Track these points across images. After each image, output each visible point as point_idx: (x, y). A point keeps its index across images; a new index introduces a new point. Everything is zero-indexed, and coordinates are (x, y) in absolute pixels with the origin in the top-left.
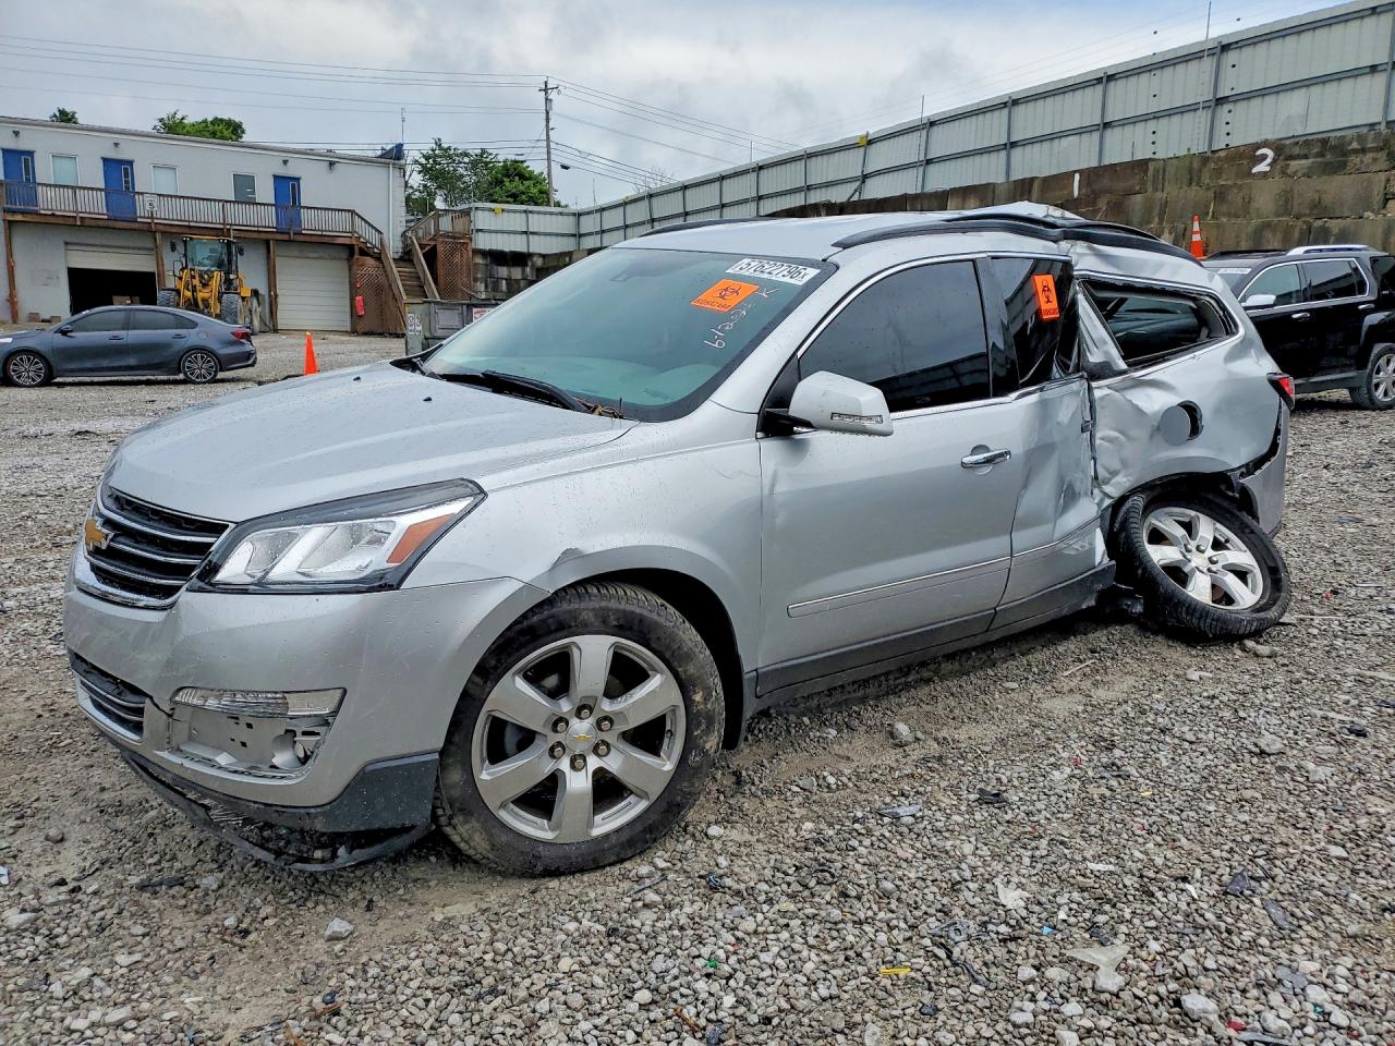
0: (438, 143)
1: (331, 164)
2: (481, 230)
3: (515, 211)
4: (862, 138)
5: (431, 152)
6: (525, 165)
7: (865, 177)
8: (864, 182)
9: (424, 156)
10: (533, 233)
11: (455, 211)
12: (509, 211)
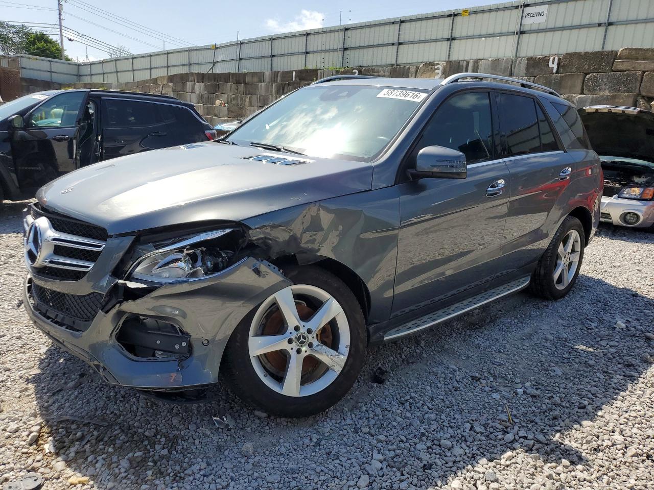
2: (24, 68)
3: (42, 60)
6: (48, 36)
10: (53, 72)
12: (39, 60)
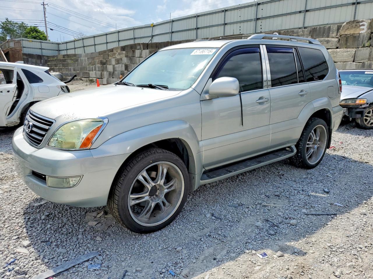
0: (7, 19)
2: (25, 47)
3: (36, 42)
4: (152, 24)
5: (5, 22)
6: (38, 28)
7: (153, 36)
8: (152, 38)
9: (2, 23)
10: (43, 49)
11: (15, 41)
12: (34, 41)
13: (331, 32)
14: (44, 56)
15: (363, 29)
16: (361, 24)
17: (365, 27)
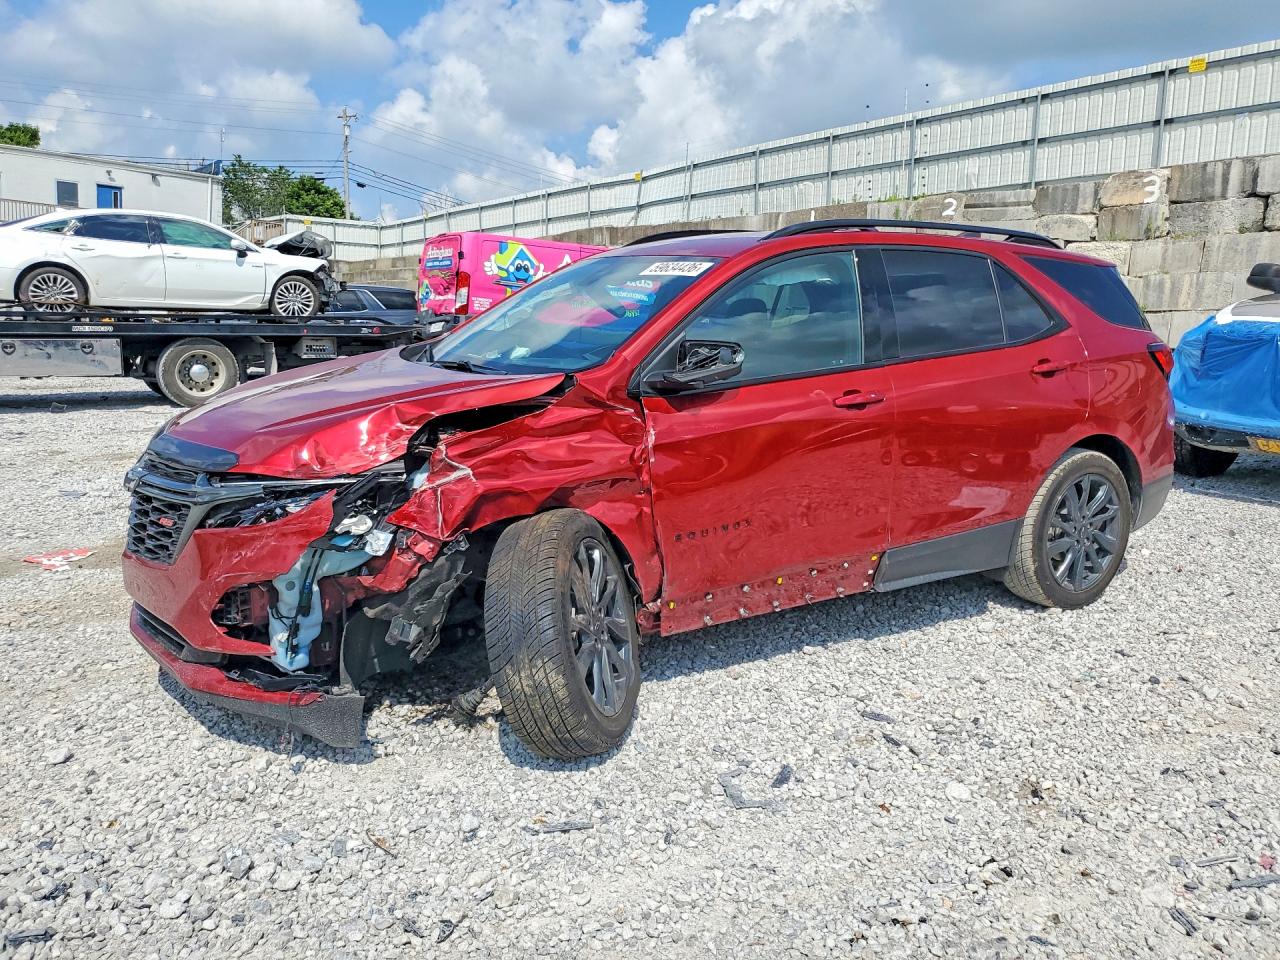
1: (154, 176)
3: (322, 223)
10: (338, 242)
12: (317, 223)
13: (1080, 200)
14: (337, 262)
15: (1152, 193)
16: (1146, 180)
17: (1155, 189)
